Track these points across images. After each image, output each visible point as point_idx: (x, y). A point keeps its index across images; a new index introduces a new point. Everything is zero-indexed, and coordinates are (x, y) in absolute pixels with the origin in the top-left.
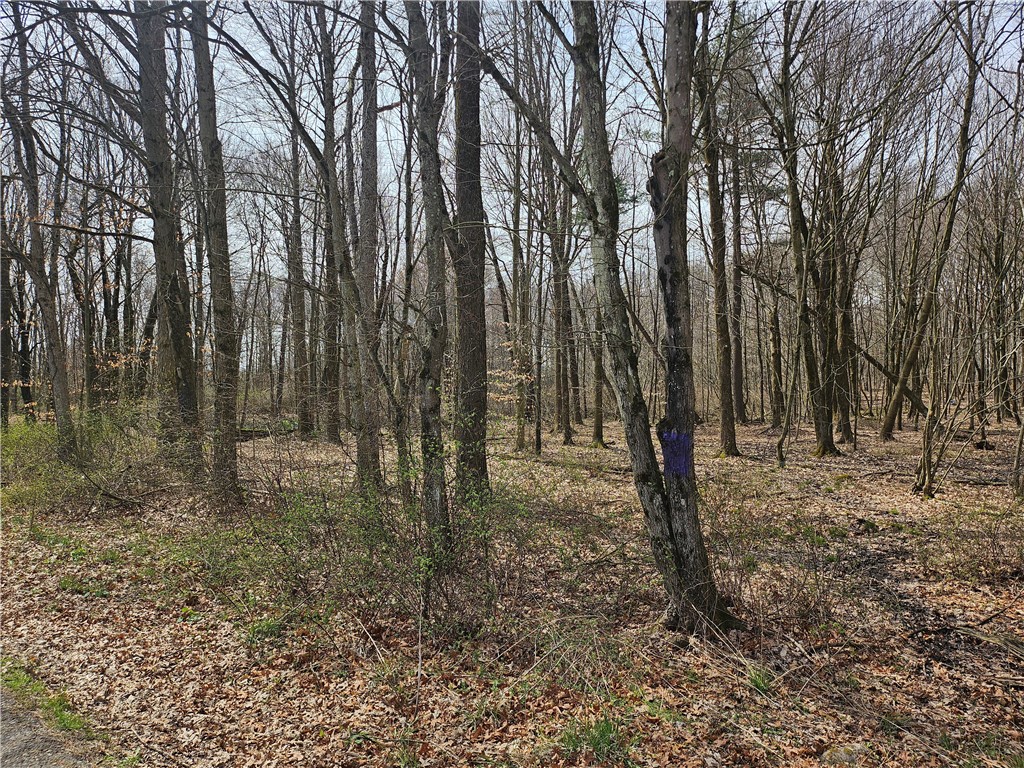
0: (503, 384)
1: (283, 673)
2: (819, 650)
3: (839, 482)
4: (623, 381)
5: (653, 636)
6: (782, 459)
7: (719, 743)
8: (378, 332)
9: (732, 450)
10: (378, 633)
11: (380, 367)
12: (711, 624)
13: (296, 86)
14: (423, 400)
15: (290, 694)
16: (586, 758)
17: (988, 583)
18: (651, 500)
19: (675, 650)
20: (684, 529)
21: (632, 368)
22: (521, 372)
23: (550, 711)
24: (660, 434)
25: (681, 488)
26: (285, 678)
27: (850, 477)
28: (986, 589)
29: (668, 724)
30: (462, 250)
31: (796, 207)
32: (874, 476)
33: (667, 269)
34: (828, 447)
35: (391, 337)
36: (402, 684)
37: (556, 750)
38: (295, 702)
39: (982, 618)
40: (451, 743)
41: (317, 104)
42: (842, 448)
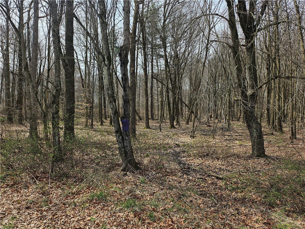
0: (81, 107)
1: (6, 189)
2: (158, 173)
3: (174, 135)
4: (112, 106)
5: (118, 173)
6: (160, 129)
7: (130, 194)
8: (37, 89)
9: (148, 127)
10: (37, 177)
11: (38, 100)
12: (133, 169)
13: (9, 4)
14: (53, 110)
15: (8, 193)
16: (95, 200)
17: (201, 157)
18: (119, 138)
19: (123, 176)
20: (127, 145)
21: (114, 103)
22: (87, 103)
23: (88, 192)
24: (121, 120)
25: (126, 134)
26: (7, 190)
27: (176, 134)
28: (200, 159)
29: (118, 192)
30: (67, 65)
31: (166, 61)
32: (182, 133)
33: (123, 77)
34: (173, 126)
35: (42, 90)
36: (44, 189)
37: (88, 199)
38: (10, 195)
39: (198, 165)
40: (58, 201)
41: (16, 10)
42: (176, 127)
